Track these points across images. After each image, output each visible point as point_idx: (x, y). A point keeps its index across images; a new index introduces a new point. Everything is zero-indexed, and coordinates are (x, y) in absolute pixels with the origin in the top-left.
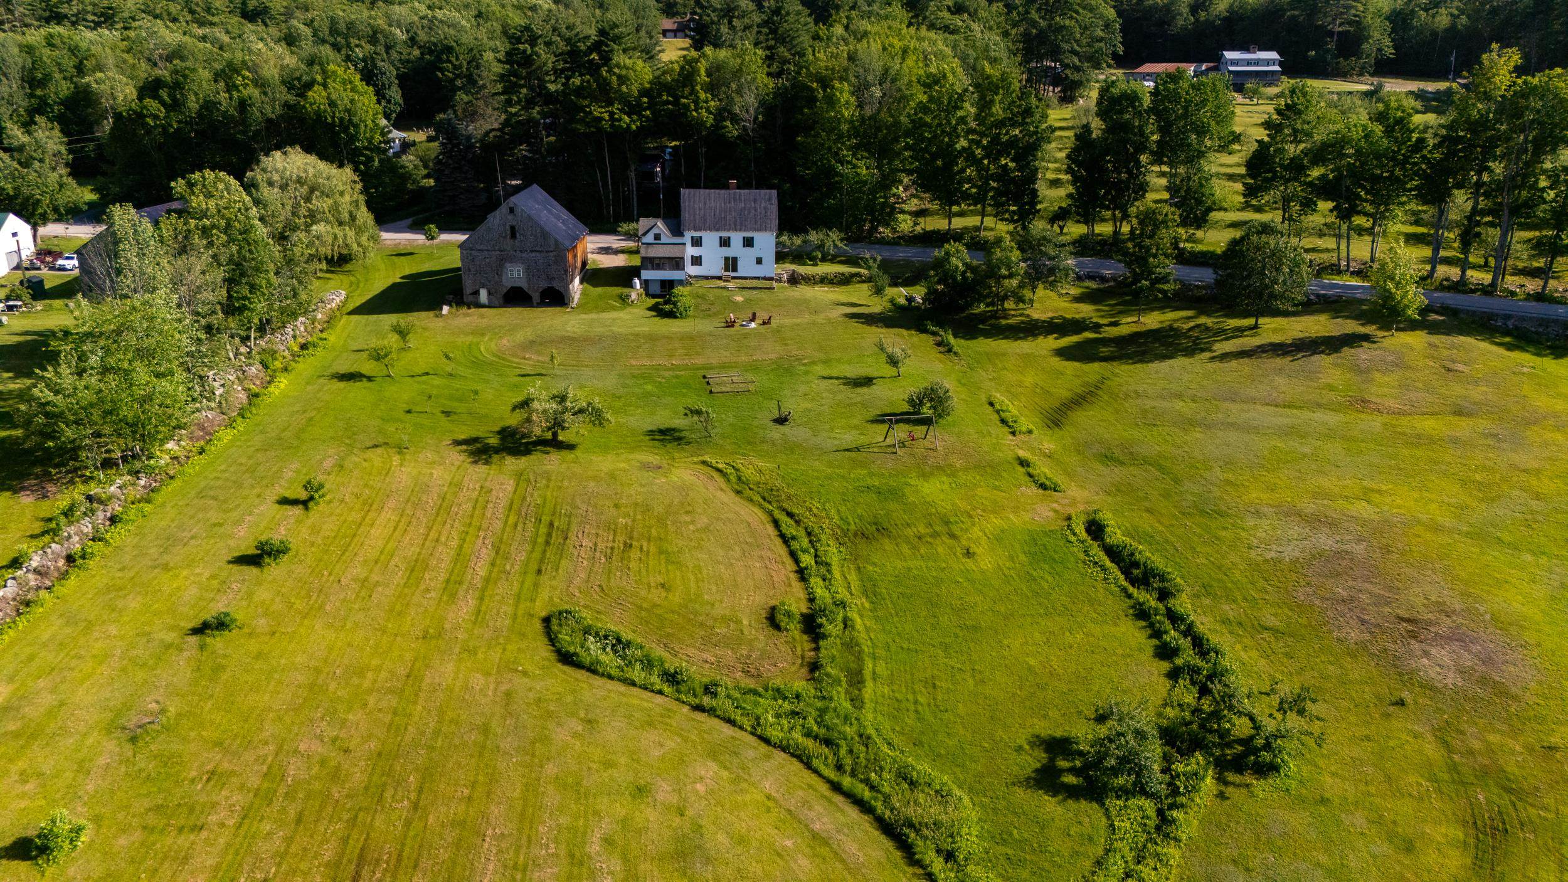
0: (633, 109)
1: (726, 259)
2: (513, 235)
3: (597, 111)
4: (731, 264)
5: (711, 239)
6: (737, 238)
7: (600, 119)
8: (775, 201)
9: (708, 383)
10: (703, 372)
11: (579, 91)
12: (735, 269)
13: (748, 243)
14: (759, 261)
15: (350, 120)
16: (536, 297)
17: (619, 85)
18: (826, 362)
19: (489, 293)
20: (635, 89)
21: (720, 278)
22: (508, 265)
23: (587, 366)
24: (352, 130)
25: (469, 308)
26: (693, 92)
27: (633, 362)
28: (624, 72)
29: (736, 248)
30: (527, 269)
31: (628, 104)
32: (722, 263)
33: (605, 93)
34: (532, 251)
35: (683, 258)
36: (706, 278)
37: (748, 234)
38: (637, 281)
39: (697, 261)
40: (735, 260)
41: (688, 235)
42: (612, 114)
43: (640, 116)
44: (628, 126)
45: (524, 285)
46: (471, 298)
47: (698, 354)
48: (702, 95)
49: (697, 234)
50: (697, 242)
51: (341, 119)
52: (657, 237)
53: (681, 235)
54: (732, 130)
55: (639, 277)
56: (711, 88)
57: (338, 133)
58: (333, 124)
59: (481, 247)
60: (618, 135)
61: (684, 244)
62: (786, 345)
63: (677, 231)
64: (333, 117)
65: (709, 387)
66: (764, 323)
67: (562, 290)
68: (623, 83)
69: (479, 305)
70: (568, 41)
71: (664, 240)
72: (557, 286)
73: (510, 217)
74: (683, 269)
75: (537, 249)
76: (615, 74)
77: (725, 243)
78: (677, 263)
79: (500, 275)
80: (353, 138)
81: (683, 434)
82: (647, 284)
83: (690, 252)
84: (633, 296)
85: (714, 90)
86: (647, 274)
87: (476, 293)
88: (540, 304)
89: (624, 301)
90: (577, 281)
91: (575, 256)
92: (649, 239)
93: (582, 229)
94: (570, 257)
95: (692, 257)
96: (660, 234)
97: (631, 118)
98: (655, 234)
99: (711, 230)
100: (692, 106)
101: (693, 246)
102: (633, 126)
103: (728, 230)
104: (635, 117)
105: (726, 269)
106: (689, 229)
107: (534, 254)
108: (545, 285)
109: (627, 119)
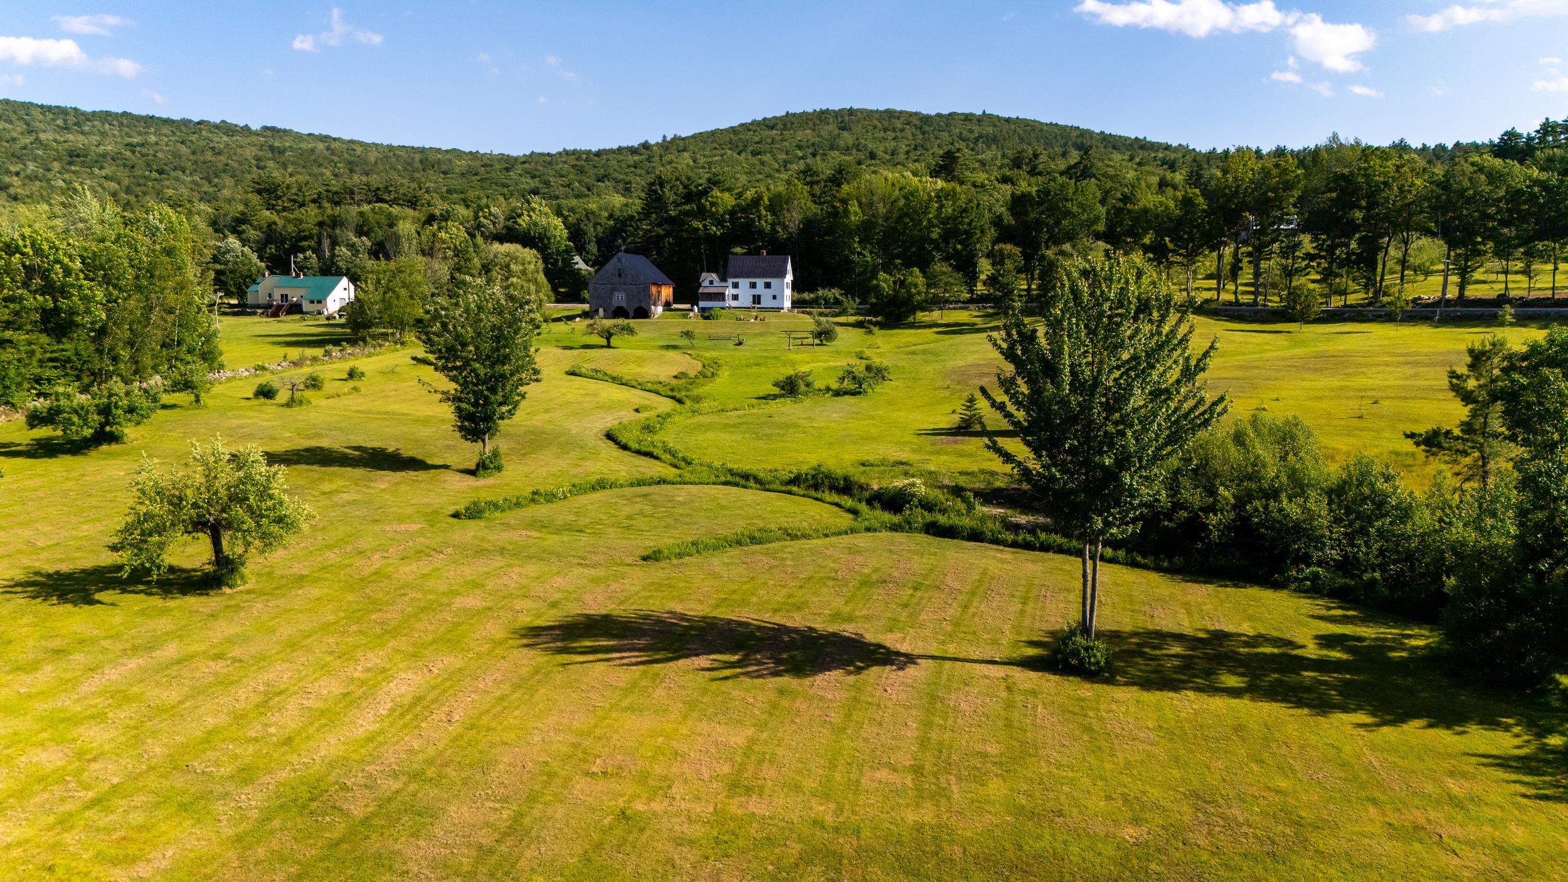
0: (719, 222)
1: (754, 296)
2: (620, 275)
3: (697, 224)
4: (757, 299)
5: (744, 283)
6: (760, 282)
7: (698, 229)
8: (788, 262)
9: (710, 337)
11: (687, 213)
12: (759, 303)
13: (768, 286)
14: (774, 297)
16: (632, 314)
17: (711, 208)
19: (605, 310)
20: (721, 211)
21: (750, 308)
24: (546, 241)
25: (590, 319)
26: (759, 211)
28: (715, 201)
29: (760, 289)
30: (627, 296)
31: (716, 219)
32: (751, 299)
33: (701, 213)
34: (630, 284)
35: (725, 293)
36: (740, 308)
37: (768, 280)
38: (696, 308)
39: (735, 297)
40: (759, 296)
41: (730, 281)
42: (705, 226)
43: (723, 227)
44: (715, 233)
45: (624, 304)
46: (594, 313)
48: (764, 212)
49: (735, 280)
50: (736, 286)
51: (540, 234)
52: (711, 282)
53: (726, 281)
54: (782, 234)
55: (698, 305)
56: (771, 208)
58: (534, 237)
59: (601, 282)
60: (710, 239)
61: (728, 287)
63: (723, 279)
64: (532, 235)
66: (761, 320)
67: (646, 308)
68: (715, 207)
69: (597, 317)
70: (685, 187)
71: (715, 284)
72: (643, 305)
73: (619, 264)
74: (725, 300)
75: (633, 283)
76: (710, 202)
77: (753, 286)
78: (721, 296)
79: (611, 299)
81: (680, 347)
82: (703, 310)
83: (729, 292)
84: (691, 314)
85: (774, 213)
86: (702, 304)
87: (597, 311)
88: (634, 318)
89: (685, 316)
90: (660, 309)
91: (659, 292)
92: (706, 283)
93: (669, 281)
94: (654, 289)
95: (732, 294)
96: (713, 281)
97: (717, 228)
98: (710, 280)
99: (744, 278)
100: (757, 219)
101: (732, 288)
102: (718, 233)
103: (755, 278)
104: (720, 227)
105: (754, 303)
106: (731, 278)
107: (631, 286)
108: (637, 305)
109: (715, 229)
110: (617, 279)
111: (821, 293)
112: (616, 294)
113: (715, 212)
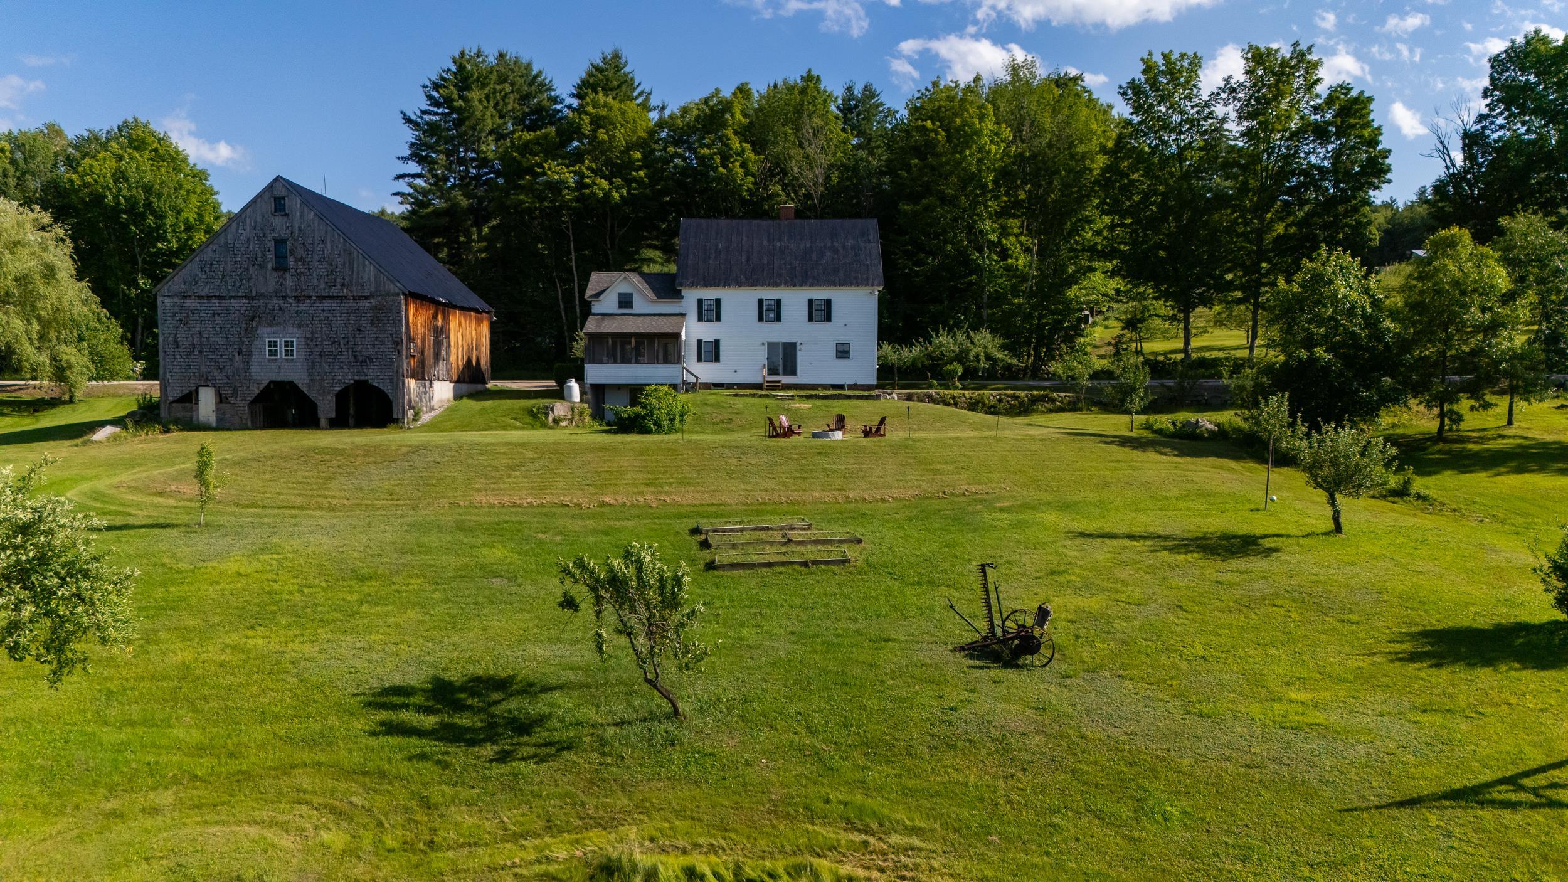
0: (617, 169)
1: (772, 346)
2: (281, 263)
3: (557, 171)
4: (782, 357)
5: (739, 302)
6: (794, 300)
7: (558, 186)
8: (874, 236)
9: (705, 545)
10: (692, 523)
11: (529, 149)
12: (791, 370)
13: (820, 312)
14: (843, 352)
15: (148, 205)
16: (327, 407)
17: (595, 131)
18: (1064, 507)
19: (221, 399)
20: (621, 139)
21: (759, 387)
22: (264, 330)
23: (332, 508)
25: (167, 431)
26: (722, 140)
27: (483, 499)
28: (603, 112)
29: (793, 327)
30: (309, 341)
31: (609, 163)
32: (762, 357)
34: (322, 298)
35: (677, 336)
36: (729, 386)
37: (819, 293)
38: (574, 387)
39: (709, 351)
40: (790, 350)
41: (691, 296)
42: (579, 177)
43: (628, 182)
44: (607, 195)
45: (297, 374)
46: (179, 411)
47: (683, 482)
48: (736, 144)
49: (710, 294)
50: (710, 312)
51: (132, 203)
52: (625, 301)
53: (677, 295)
55: (580, 379)
56: (756, 134)
57: (125, 226)
58: (116, 210)
59: (205, 291)
60: (591, 213)
61: (683, 315)
62: (936, 472)
63: (667, 288)
64: (116, 197)
65: (706, 555)
66: (867, 433)
67: (387, 389)
68: (599, 127)
69: (192, 425)
70: (525, 98)
71: (639, 306)
72: (374, 376)
73: (278, 221)
74: (678, 360)
75: (334, 292)
76: (587, 113)
77: (770, 312)
79: (245, 354)
82: (598, 394)
83: (693, 331)
84: (560, 409)
85: (759, 146)
86: (596, 373)
87: (190, 399)
88: (339, 423)
89: (537, 418)
90: (443, 391)
91: (440, 334)
92: (608, 303)
93: (476, 301)
94: (417, 320)
95: (700, 342)
96: (631, 295)
97: (611, 183)
98: (620, 295)
99: (740, 284)
100: (718, 159)
101: (700, 319)
102: (616, 195)
103: (776, 285)
104: (618, 181)
105: (773, 371)
106: (693, 285)
107: (326, 304)
108: (350, 379)
109: (605, 184)
110: (271, 280)
111: (945, 342)
112: (266, 333)
113: (603, 142)
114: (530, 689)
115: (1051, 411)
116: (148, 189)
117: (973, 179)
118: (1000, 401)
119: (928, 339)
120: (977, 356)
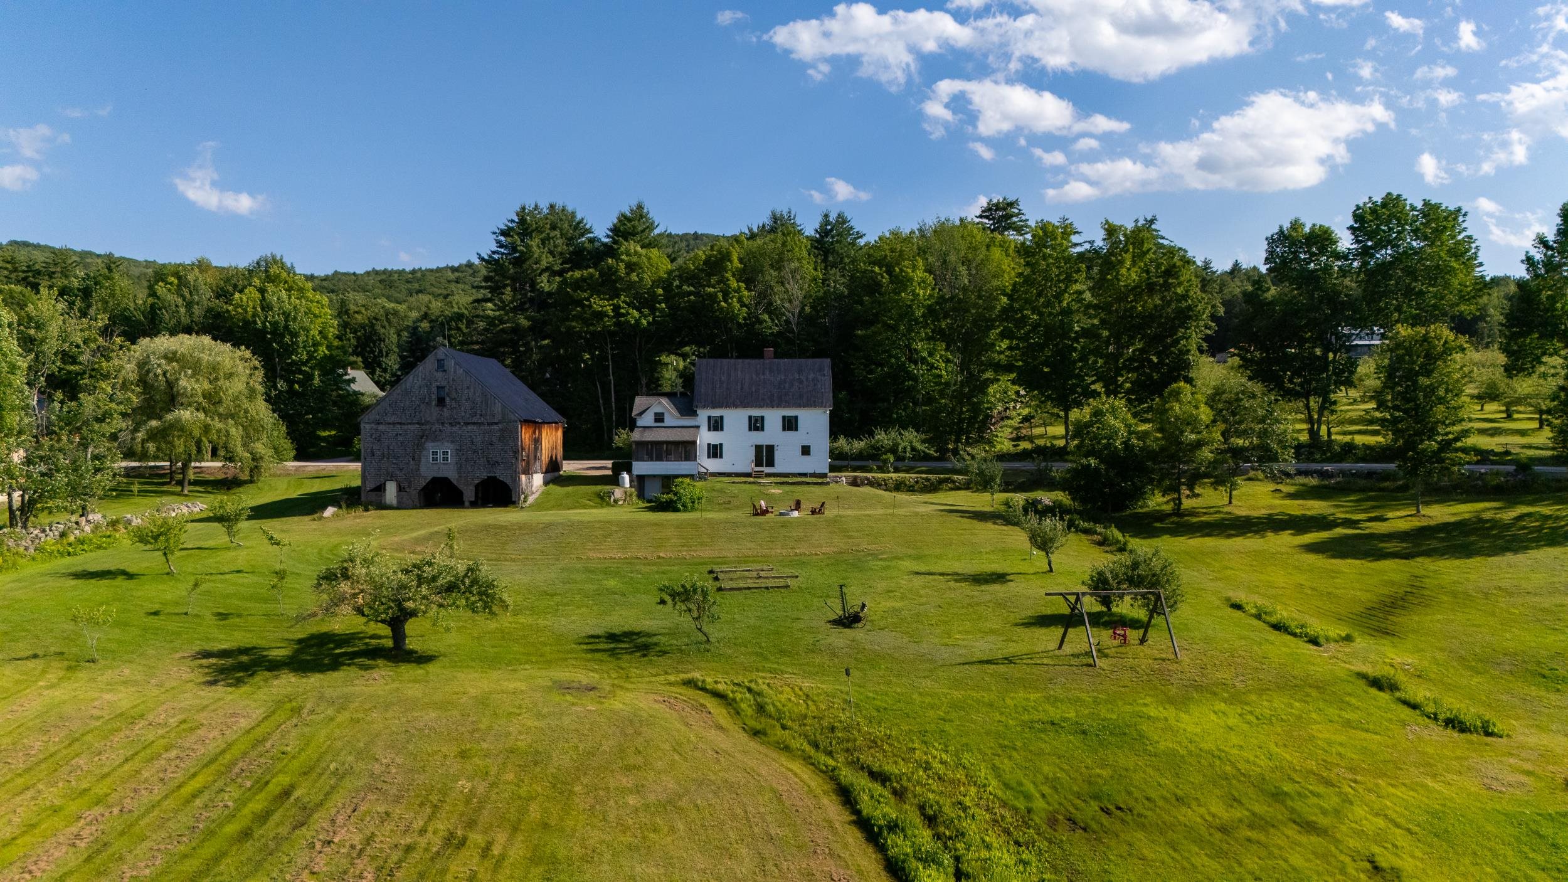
0: (646, 302)
1: (759, 448)
2: (441, 402)
3: (599, 303)
4: (765, 455)
5: (736, 418)
6: (773, 417)
7: (601, 315)
8: (828, 372)
9: (716, 579)
10: (709, 568)
11: (577, 285)
12: (771, 463)
13: (790, 424)
14: (806, 451)
15: (286, 327)
16: (469, 494)
17: (628, 274)
18: (918, 558)
19: (400, 489)
20: (648, 279)
21: (748, 475)
22: (429, 445)
24: (287, 339)
25: (367, 510)
26: (724, 281)
27: (592, 554)
28: (635, 259)
29: (772, 435)
30: (459, 452)
31: (637, 296)
32: (752, 455)
33: (609, 285)
34: (467, 424)
35: (694, 443)
36: (729, 475)
37: (790, 412)
38: (626, 477)
39: (715, 451)
40: (771, 449)
41: (703, 415)
42: (616, 308)
43: (653, 310)
44: (638, 321)
45: (451, 473)
46: (373, 497)
47: (702, 544)
48: (734, 284)
49: (716, 413)
50: (716, 425)
51: (275, 324)
52: (659, 418)
53: (692, 413)
54: (769, 325)
55: (629, 472)
56: (749, 276)
57: (270, 343)
58: (263, 331)
59: (391, 419)
60: (625, 334)
61: (698, 427)
62: (850, 537)
63: (686, 410)
64: (264, 323)
65: (717, 584)
66: (813, 512)
67: (508, 481)
68: (633, 271)
69: (382, 506)
70: (570, 240)
71: (668, 421)
72: (501, 474)
73: (439, 375)
74: (695, 459)
75: (475, 420)
76: (622, 261)
77: (756, 424)
78: (686, 450)
79: (417, 459)
80: (289, 350)
81: (655, 639)
82: (640, 482)
83: (705, 437)
84: (618, 493)
85: (750, 282)
86: (641, 467)
87: (380, 489)
88: (474, 505)
89: (603, 500)
90: (538, 479)
91: (537, 441)
92: (647, 420)
93: (554, 415)
94: (525, 435)
95: (709, 445)
96: (663, 414)
97: (641, 312)
98: (656, 414)
99: (736, 406)
100: (720, 295)
101: (709, 430)
102: (644, 322)
103: (761, 407)
104: (646, 311)
105: (759, 463)
106: (705, 407)
107: (470, 427)
108: (484, 474)
109: (636, 313)
110: (435, 413)
111: (882, 437)
112: (431, 447)
113: (635, 282)
114: (649, 635)
115: (951, 489)
116: (287, 315)
117: (906, 313)
118: (917, 482)
119: (871, 434)
120: (905, 448)
